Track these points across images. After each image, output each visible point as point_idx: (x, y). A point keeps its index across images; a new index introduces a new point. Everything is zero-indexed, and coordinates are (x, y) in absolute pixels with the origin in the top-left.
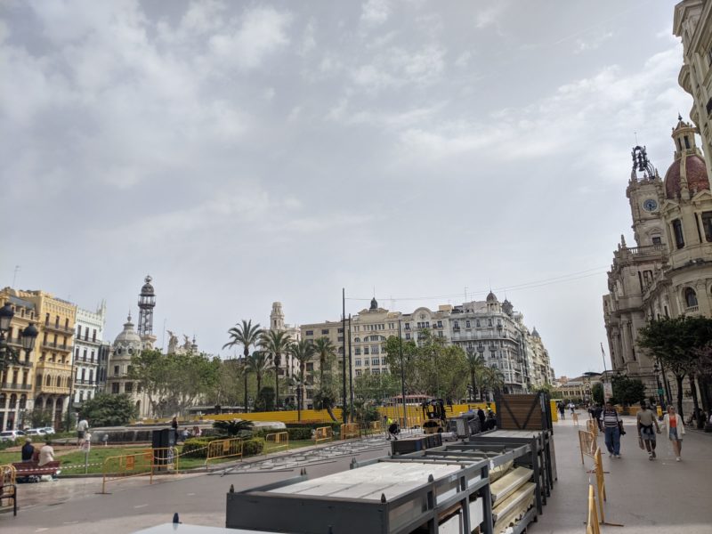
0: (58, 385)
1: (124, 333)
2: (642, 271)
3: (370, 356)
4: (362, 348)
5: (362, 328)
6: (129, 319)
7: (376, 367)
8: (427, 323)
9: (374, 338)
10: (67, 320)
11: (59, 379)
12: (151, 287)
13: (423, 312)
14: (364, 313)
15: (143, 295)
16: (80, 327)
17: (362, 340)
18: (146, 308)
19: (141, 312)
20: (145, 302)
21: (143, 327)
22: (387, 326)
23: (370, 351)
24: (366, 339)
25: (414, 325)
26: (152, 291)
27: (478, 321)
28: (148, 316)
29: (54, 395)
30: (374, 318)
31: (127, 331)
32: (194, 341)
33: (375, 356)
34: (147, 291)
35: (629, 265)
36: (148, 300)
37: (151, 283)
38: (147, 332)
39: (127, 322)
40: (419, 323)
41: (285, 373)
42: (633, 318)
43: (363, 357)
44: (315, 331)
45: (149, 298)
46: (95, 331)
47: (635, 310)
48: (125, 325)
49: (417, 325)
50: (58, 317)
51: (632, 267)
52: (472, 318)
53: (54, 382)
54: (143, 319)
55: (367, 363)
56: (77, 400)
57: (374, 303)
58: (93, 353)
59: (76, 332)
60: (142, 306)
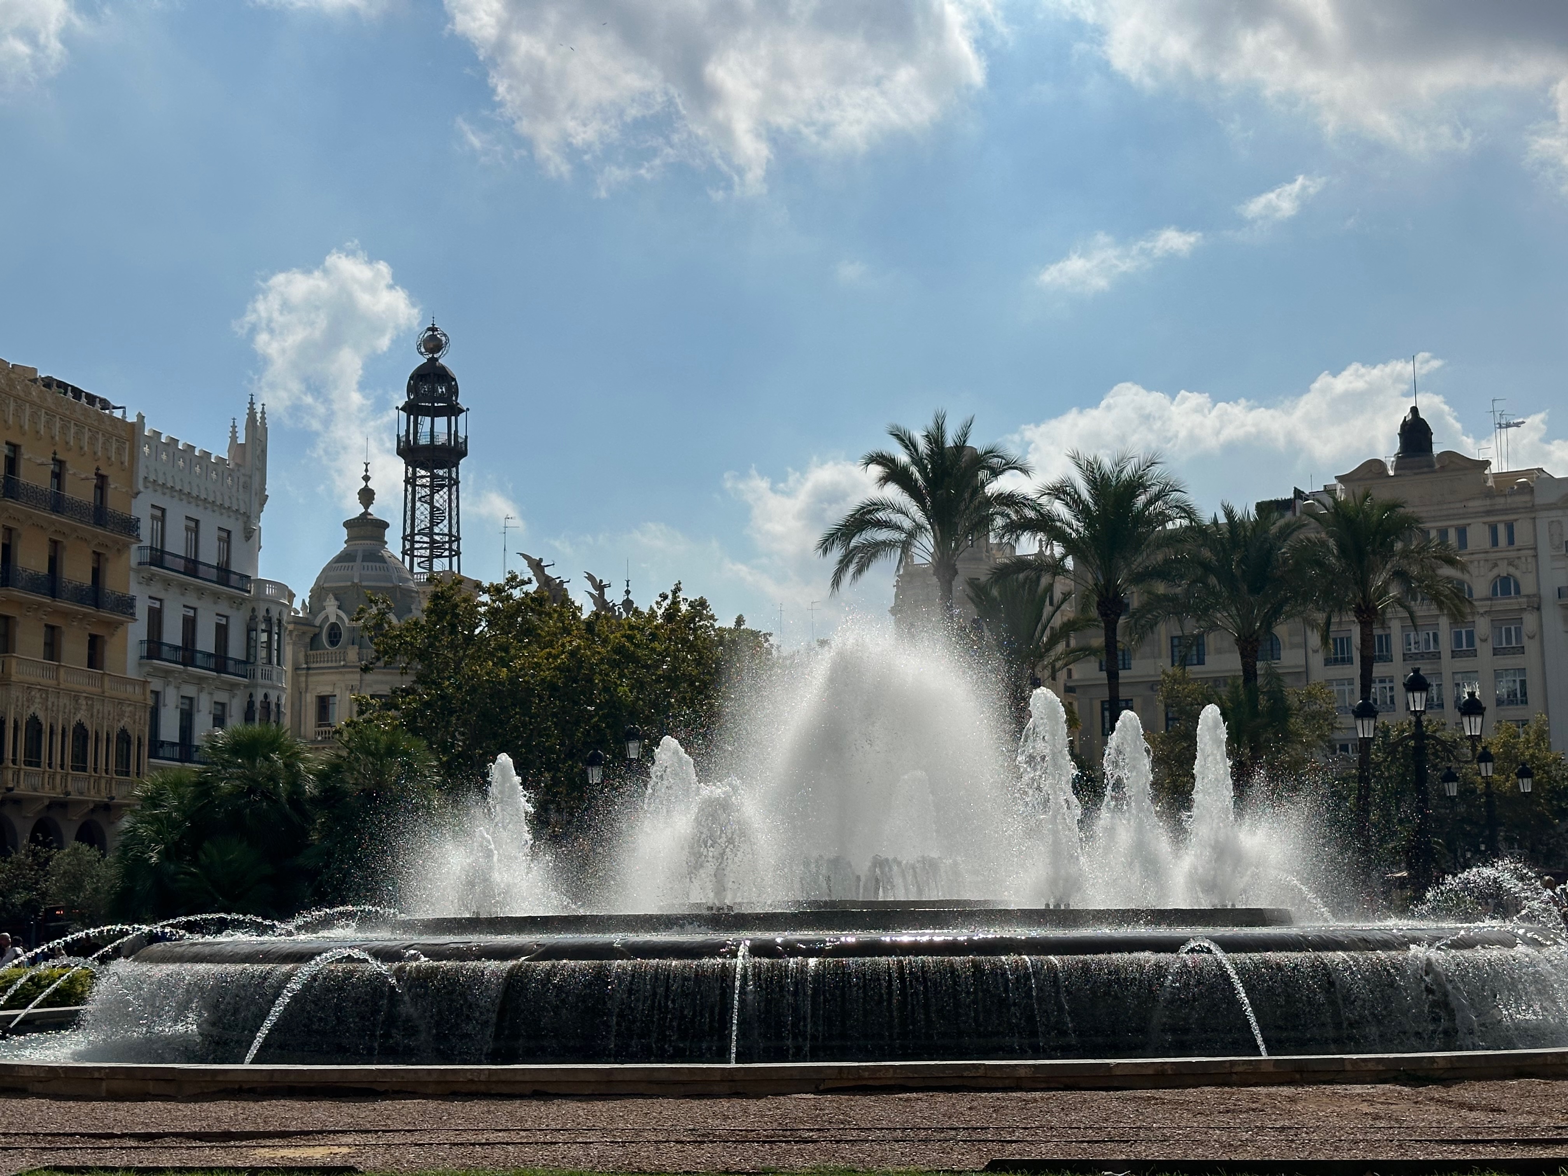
0: (80, 762)
3: (1399, 669)
6: (367, 496)
10: (102, 481)
12: (445, 377)
14: (1368, 475)
15: (414, 409)
16: (160, 515)
18: (430, 461)
19: (410, 481)
20: (424, 440)
21: (421, 543)
23: (1399, 649)
26: (453, 390)
28: (439, 500)
29: (61, 805)
34: (430, 392)
36: (435, 429)
37: (444, 360)
38: (440, 565)
45: (441, 423)
48: (352, 524)
50: (59, 463)
53: (57, 750)
54: (423, 510)
57: (1416, 433)
58: (223, 634)
59: (146, 533)
60: (414, 454)
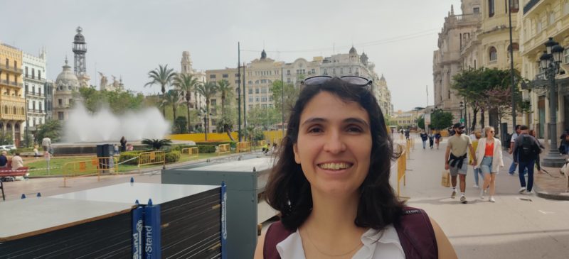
0: (15, 113)
1: (63, 73)
2: (462, 33)
3: (260, 95)
4: (254, 90)
5: (254, 74)
6: (66, 62)
7: (264, 103)
8: (304, 70)
9: (263, 81)
10: (15, 62)
11: (15, 109)
12: (82, 37)
13: (301, 61)
14: (256, 61)
15: (76, 43)
16: (27, 68)
17: (254, 82)
18: (79, 53)
19: (75, 57)
20: (78, 49)
21: (78, 69)
22: (273, 73)
23: (260, 91)
24: (257, 82)
25: (294, 71)
26: (83, 40)
27: (342, 69)
28: (82, 60)
29: (12, 121)
30: (263, 66)
31: (66, 72)
32: (121, 80)
33: (264, 95)
34: (79, 39)
35: (454, 28)
36: (80, 47)
37: (82, 33)
38: (82, 73)
39: (65, 64)
40: (298, 71)
41: (194, 107)
42: (452, 68)
43: (254, 95)
44: (217, 75)
45: (81, 45)
46: (39, 71)
47: (454, 62)
48: (64, 67)
49: (296, 72)
50: (7, 60)
51: (456, 30)
52: (338, 67)
53: (10, 111)
54: (78, 63)
55: (257, 100)
56: (31, 124)
57: (264, 54)
58: (40, 89)
59: (24, 72)
60: (76, 52)
